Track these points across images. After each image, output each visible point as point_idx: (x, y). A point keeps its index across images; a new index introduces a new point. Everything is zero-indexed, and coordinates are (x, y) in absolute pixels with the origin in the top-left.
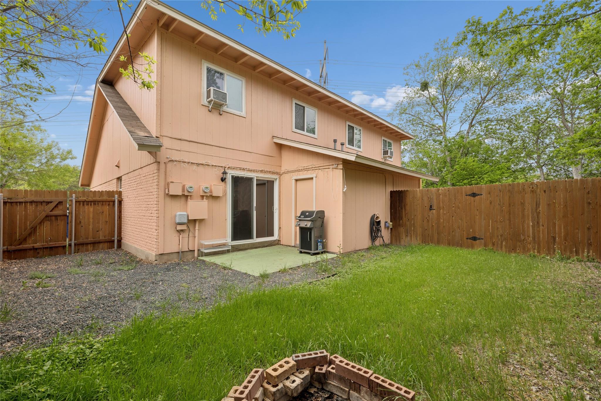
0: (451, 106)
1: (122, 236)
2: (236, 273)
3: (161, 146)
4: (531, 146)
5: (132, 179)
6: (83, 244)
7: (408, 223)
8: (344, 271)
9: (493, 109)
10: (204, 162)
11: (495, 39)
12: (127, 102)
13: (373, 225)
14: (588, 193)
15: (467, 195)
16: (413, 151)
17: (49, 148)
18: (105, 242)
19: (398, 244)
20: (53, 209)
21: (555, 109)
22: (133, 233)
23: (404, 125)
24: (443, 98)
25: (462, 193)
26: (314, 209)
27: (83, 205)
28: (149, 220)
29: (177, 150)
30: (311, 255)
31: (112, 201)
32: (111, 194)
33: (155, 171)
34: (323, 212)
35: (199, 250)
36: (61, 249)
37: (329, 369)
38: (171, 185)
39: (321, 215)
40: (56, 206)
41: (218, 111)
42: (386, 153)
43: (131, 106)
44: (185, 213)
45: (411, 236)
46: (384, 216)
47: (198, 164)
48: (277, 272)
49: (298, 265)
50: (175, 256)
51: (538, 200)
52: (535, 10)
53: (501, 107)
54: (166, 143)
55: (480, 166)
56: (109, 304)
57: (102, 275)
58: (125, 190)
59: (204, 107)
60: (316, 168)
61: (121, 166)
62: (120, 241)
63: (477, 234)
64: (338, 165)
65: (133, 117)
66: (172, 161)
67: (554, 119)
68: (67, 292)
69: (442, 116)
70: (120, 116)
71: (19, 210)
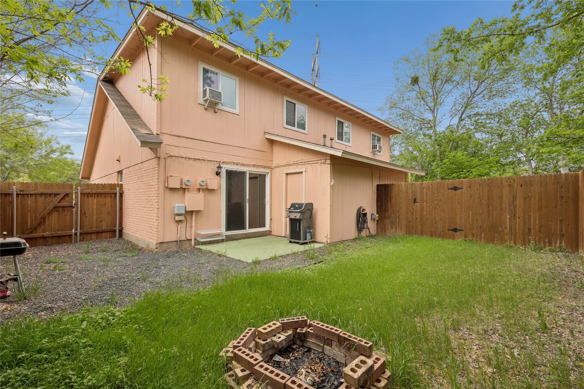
0: (440, 100)
1: (123, 226)
2: (231, 260)
3: (162, 143)
4: (520, 140)
5: (133, 172)
6: (87, 233)
7: (393, 215)
8: (330, 259)
9: (482, 103)
10: (200, 157)
11: (468, 46)
12: (128, 100)
13: (360, 217)
14: (562, 187)
15: (448, 189)
16: (403, 145)
17: (49, 141)
18: (107, 232)
19: (384, 235)
20: (60, 201)
21: (545, 104)
22: (134, 223)
23: (394, 119)
24: (433, 93)
25: (444, 187)
26: (304, 201)
27: (88, 197)
28: (150, 211)
29: (176, 146)
30: (300, 245)
31: (113, 194)
32: (112, 186)
33: (156, 166)
34: (311, 204)
35: (195, 239)
36: (67, 238)
37: (309, 330)
38: (170, 179)
39: (309, 207)
40: (63, 198)
41: (214, 109)
42: (374, 147)
43: (131, 104)
44: (183, 205)
45: (396, 228)
46: (370, 209)
47: (195, 160)
48: (268, 260)
49: (288, 254)
50: (174, 244)
51: (515, 193)
52: (503, 21)
53: (491, 101)
54: (166, 139)
55: (469, 159)
56: (120, 284)
57: (110, 261)
58: (126, 183)
59: (201, 105)
60: (305, 163)
61: (122, 160)
62: (121, 231)
63: (458, 226)
64: (326, 160)
65: (134, 115)
66: (171, 156)
67: (543, 113)
68: (82, 274)
69: (432, 110)
70: (122, 114)
71: (30, 201)
